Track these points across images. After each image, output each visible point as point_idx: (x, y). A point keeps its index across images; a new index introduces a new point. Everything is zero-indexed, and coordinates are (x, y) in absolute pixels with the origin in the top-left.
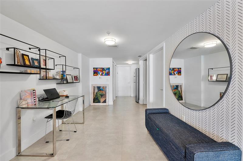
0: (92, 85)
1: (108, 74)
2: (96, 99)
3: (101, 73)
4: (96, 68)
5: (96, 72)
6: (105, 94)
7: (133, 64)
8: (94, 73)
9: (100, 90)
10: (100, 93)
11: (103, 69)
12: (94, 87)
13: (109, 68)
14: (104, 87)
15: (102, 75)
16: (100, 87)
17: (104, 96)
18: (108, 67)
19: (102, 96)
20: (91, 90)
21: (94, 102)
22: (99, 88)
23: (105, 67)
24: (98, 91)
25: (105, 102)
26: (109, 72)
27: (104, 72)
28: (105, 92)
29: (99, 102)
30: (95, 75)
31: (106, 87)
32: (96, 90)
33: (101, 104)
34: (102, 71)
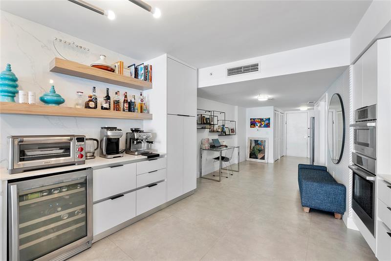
0: (249, 138)
1: (268, 126)
2: (253, 154)
3: (259, 125)
4: (254, 119)
5: (253, 123)
6: (264, 150)
7: (308, 109)
8: (251, 125)
9: (258, 144)
10: (258, 147)
11: (262, 120)
12: (251, 140)
13: (269, 119)
14: (262, 141)
15: (260, 126)
16: (258, 141)
17: (262, 151)
18: (268, 117)
19: (260, 151)
20: (248, 144)
21: (250, 157)
22: (256, 141)
23: (264, 117)
24: (256, 145)
25: (263, 158)
26: (269, 123)
27: (262, 123)
28: (264, 147)
29: (257, 158)
30: (252, 127)
31: (265, 141)
32: (253, 145)
33: (258, 160)
34: (260, 122)
